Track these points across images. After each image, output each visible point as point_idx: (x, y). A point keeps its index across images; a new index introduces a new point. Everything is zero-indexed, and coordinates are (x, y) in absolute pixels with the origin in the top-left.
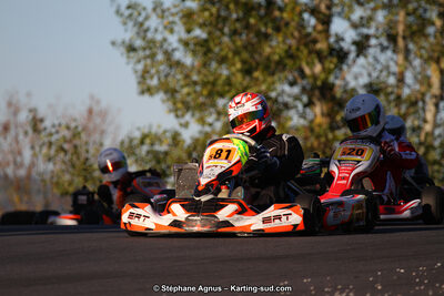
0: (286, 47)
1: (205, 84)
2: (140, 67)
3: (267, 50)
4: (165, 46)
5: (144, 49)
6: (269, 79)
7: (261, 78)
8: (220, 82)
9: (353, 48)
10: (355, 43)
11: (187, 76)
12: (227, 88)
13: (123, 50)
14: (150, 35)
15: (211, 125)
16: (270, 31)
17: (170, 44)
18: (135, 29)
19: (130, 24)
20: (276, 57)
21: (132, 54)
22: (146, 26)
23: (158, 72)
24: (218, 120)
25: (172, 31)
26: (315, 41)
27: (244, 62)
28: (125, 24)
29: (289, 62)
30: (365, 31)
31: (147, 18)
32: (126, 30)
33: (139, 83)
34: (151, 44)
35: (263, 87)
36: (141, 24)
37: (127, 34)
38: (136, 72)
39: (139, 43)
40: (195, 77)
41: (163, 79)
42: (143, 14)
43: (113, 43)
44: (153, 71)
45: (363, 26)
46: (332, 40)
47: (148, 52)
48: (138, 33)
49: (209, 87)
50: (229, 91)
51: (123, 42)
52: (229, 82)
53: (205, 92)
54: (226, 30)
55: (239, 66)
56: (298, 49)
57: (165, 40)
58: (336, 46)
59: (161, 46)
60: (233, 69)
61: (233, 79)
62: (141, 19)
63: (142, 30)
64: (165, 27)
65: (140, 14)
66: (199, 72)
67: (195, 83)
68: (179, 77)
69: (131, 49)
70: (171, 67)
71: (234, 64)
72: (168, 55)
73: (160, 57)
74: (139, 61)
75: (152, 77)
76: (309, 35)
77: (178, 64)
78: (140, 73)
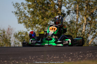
0: (51, 13)
1: (33, 21)
2: (18, 17)
3: (47, 13)
4: (24, 13)
5: (19, 13)
6: (48, 20)
7: (46, 20)
8: (36, 21)
9: (67, 13)
10: (67, 12)
11: (29, 19)
12: (38, 22)
13: (15, 13)
14: (21, 10)
15: (34, 30)
16: (48, 9)
17: (25, 12)
18: (17, 9)
19: (16, 8)
20: (49, 15)
21: (17, 14)
22: (20, 8)
23: (22, 18)
24: (36, 29)
25: (26, 9)
26: (58, 11)
27: (42, 16)
28: (15, 8)
29: (52, 16)
30: (69, 9)
31: (20, 6)
32: (15, 9)
33: (18, 21)
34: (21, 12)
35: (46, 22)
36: (19, 8)
37: (16, 10)
38: (18, 18)
39: (18, 12)
40: (31, 20)
41: (24, 20)
42: (19, 5)
43: (12, 12)
44: (21, 18)
45: (69, 8)
46: (62, 11)
47: (20, 14)
48: (18, 10)
49: (34, 22)
50: (38, 23)
51: (15, 12)
52: (38, 21)
53: (33, 23)
54: (38, 9)
55: (41, 17)
56: (54, 13)
57: (24, 11)
58: (63, 13)
59: (23, 13)
60: (39, 18)
61: (40, 20)
62: (19, 7)
63: (19, 9)
64: (24, 8)
65: (18, 5)
66: (32, 18)
67: (31, 21)
68: (27, 19)
69: (16, 13)
70: (25, 17)
71: (40, 17)
72: (25, 15)
73: (23, 15)
74: (18, 16)
75: (21, 20)
76: (57, 10)
77: (27, 17)
78: (18, 19)
